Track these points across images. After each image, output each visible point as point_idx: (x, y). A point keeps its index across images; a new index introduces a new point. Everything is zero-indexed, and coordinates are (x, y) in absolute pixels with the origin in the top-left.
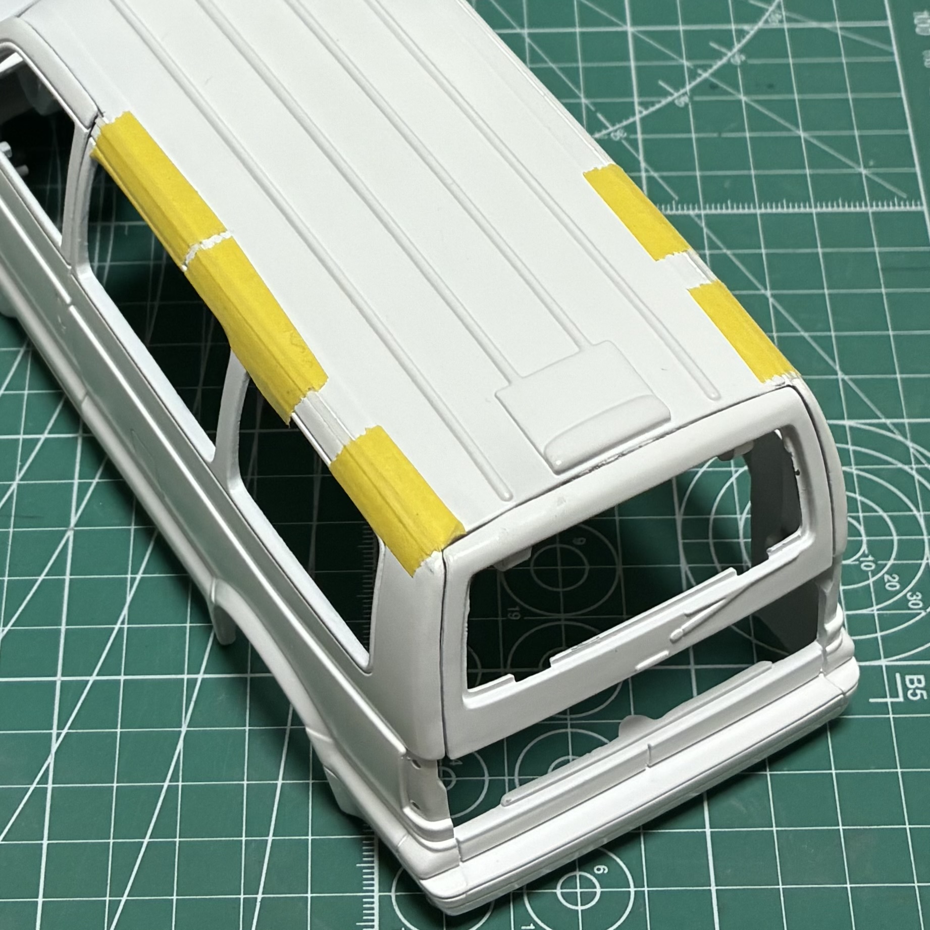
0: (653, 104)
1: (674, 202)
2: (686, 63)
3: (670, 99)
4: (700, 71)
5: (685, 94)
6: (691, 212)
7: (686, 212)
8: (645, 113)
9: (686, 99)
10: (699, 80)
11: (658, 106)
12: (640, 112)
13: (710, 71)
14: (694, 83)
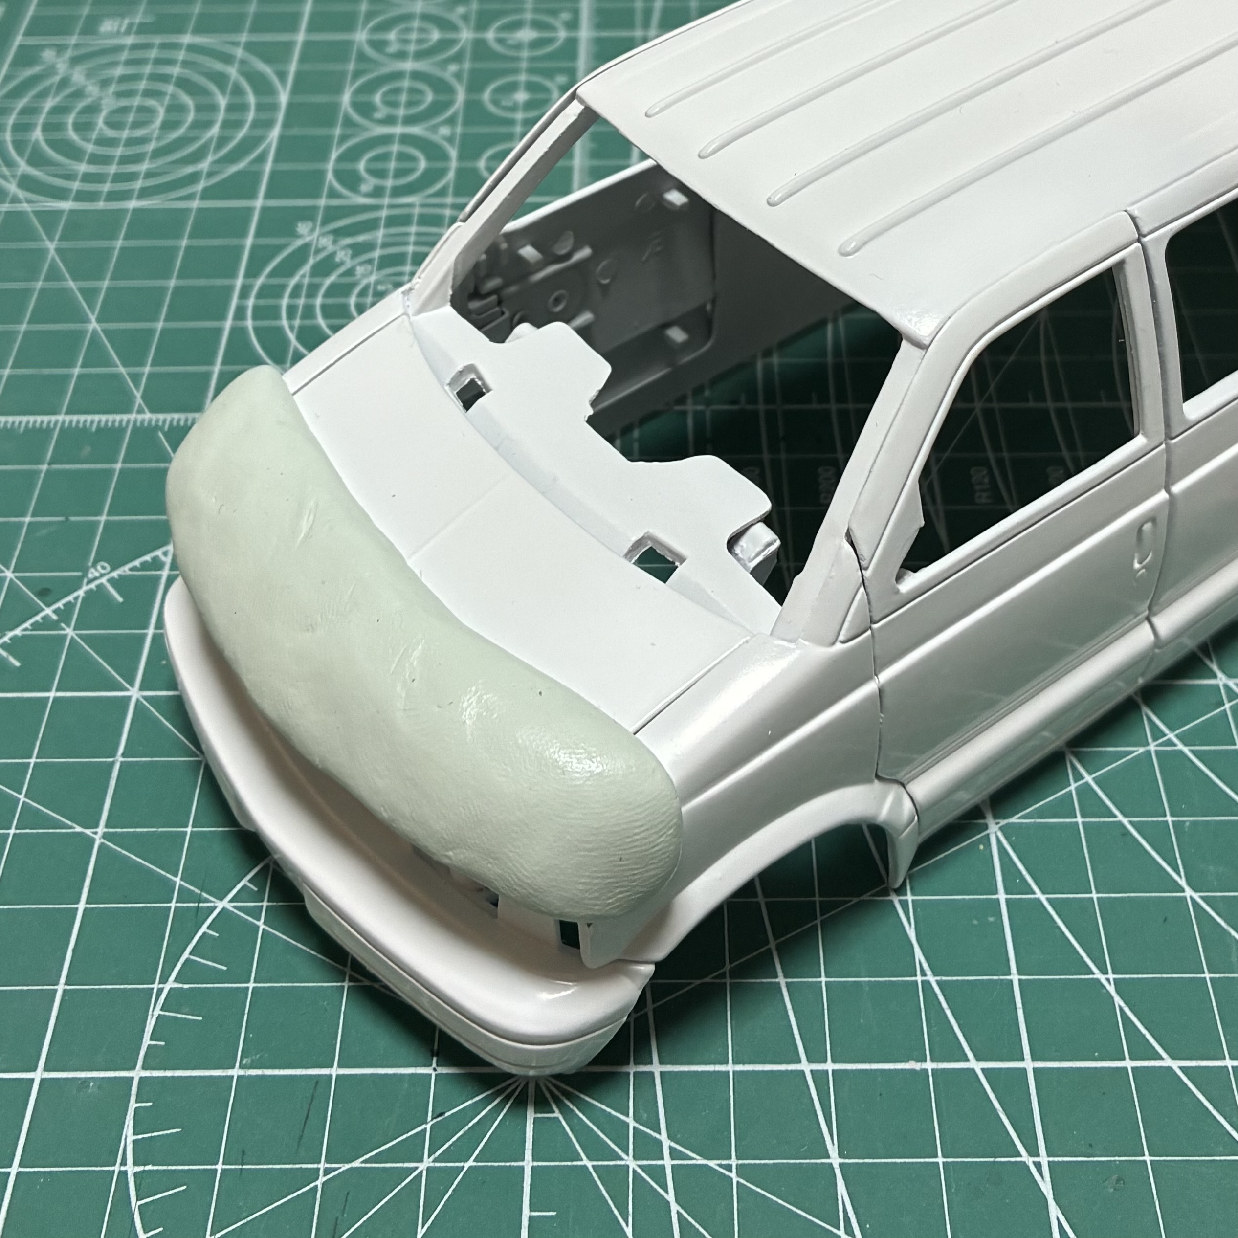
0: (144, 566)
1: (166, 427)
2: (70, 632)
3: (115, 574)
4: (55, 617)
5: (90, 581)
6: (148, 416)
7: (154, 417)
8: (159, 553)
9: (93, 573)
10: (60, 605)
11: (137, 563)
12: (165, 554)
13: (38, 618)
14: (70, 598)
